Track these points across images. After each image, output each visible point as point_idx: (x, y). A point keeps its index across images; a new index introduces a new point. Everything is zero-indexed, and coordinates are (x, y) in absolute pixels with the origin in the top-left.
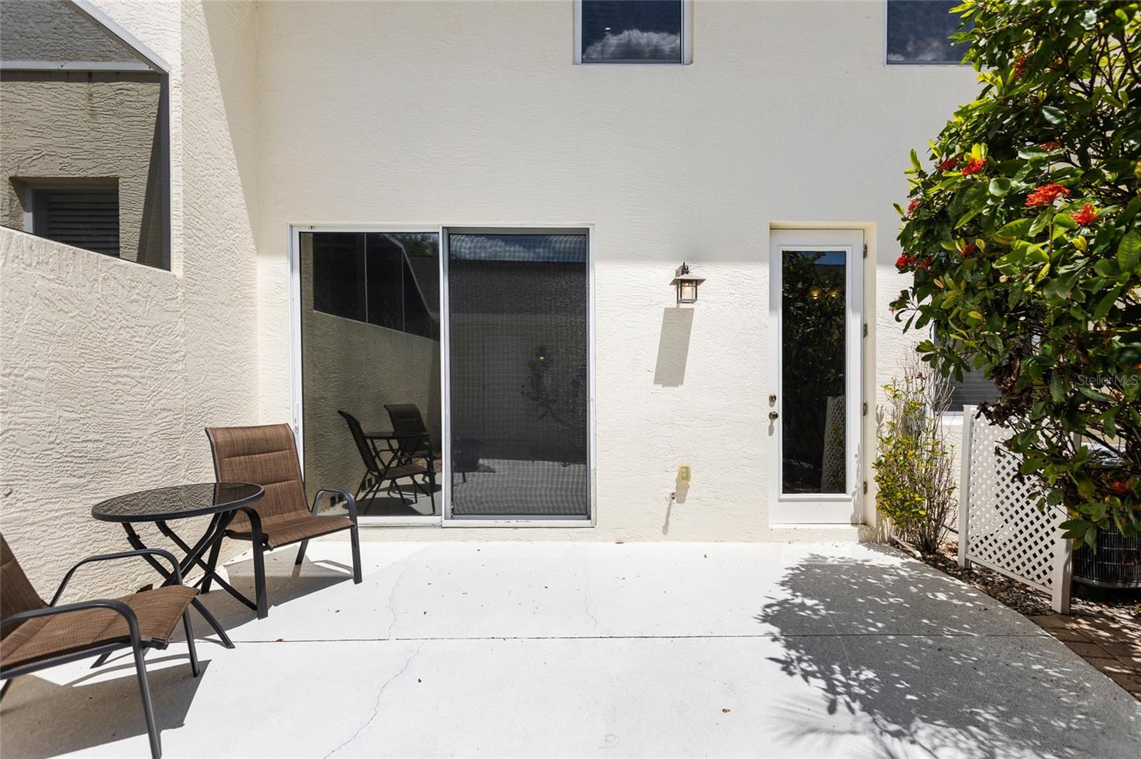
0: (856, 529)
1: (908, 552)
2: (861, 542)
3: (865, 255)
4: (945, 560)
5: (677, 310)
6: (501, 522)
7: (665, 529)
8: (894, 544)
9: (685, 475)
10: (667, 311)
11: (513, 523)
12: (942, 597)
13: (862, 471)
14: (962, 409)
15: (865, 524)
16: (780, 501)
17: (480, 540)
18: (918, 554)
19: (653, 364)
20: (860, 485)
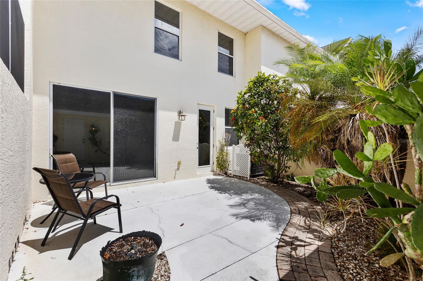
0: (212, 173)
1: (223, 175)
2: (213, 175)
3: (214, 112)
4: (229, 176)
5: (178, 122)
6: (131, 182)
7: (175, 178)
8: (219, 174)
9: (179, 163)
10: (176, 122)
11: (134, 181)
12: (233, 181)
13: (213, 160)
14: (232, 145)
15: (213, 171)
16: (198, 168)
17: (124, 188)
18: (225, 175)
19: (172, 135)
20: (212, 163)
